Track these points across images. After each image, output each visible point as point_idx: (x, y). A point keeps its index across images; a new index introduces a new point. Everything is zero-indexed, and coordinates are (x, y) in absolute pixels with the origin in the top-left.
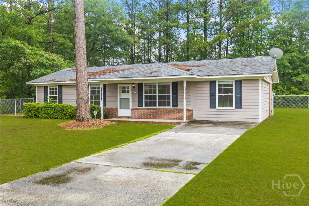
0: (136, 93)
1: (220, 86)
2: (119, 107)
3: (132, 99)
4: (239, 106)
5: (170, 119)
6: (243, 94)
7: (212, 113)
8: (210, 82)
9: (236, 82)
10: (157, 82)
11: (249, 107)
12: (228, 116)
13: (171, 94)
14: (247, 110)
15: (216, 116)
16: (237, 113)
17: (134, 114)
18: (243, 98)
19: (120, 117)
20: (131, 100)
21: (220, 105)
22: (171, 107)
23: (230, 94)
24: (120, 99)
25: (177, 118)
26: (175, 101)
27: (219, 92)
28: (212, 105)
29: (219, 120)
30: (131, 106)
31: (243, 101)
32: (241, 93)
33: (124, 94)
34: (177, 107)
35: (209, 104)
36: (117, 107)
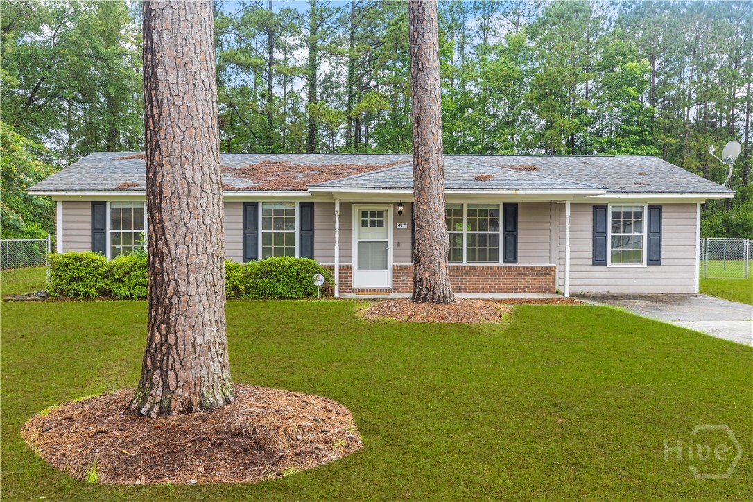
0: (406, 227)
1: (615, 215)
2: (355, 263)
3: (394, 243)
4: (655, 258)
5: (501, 291)
6: (664, 235)
7: (597, 275)
8: (594, 206)
9: (651, 207)
10: (465, 202)
11: (676, 262)
12: (631, 282)
13: (501, 232)
14: (672, 269)
15: (605, 282)
16: (651, 275)
17: (403, 281)
18: (663, 242)
19: (360, 291)
20: (391, 246)
21: (616, 257)
22: (501, 263)
23: (637, 233)
24: (359, 242)
25: (516, 289)
26: (511, 248)
27: (615, 229)
28: (599, 258)
29: (613, 290)
30: (390, 263)
31: (663, 249)
32: (660, 231)
33: (369, 229)
34: (517, 263)
35: (590, 255)
36: (350, 264)
